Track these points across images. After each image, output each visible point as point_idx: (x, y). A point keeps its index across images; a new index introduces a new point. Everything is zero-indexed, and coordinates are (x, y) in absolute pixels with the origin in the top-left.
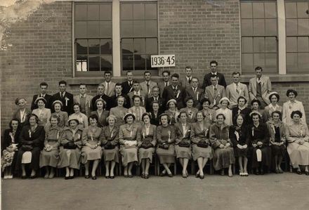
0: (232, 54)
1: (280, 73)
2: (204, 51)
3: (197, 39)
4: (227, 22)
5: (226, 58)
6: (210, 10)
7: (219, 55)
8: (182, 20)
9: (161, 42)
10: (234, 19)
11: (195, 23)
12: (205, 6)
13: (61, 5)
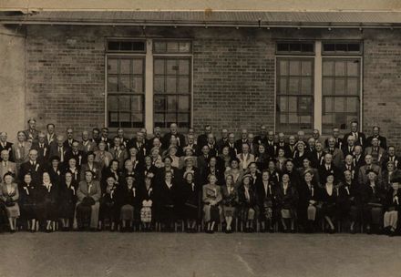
2: (238, 110)
3: (231, 96)
4: (263, 80)
6: (246, 67)
9: (194, 99)
10: (269, 77)
11: (230, 80)
12: (241, 63)
13: (93, 59)
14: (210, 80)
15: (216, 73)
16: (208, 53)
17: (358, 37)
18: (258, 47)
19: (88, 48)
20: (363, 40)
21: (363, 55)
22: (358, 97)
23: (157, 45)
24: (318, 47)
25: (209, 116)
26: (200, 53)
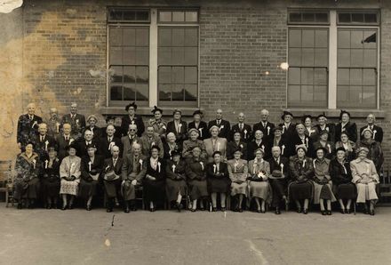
0: (278, 86)
1: (330, 107)
2: (247, 82)
3: (240, 68)
4: (274, 51)
5: (271, 90)
6: (256, 37)
7: (263, 86)
8: (224, 47)
9: (201, 71)
10: (281, 48)
11: (238, 51)
12: (251, 33)
13: (95, 29)
14: (218, 51)
15: (225, 44)
16: (216, 23)
17: (376, 7)
18: (268, 16)
19: (88, 18)
20: (379, 9)
21: (380, 25)
22: (375, 69)
23: (162, 14)
24: (333, 17)
25: (217, 89)
26: (208, 23)
